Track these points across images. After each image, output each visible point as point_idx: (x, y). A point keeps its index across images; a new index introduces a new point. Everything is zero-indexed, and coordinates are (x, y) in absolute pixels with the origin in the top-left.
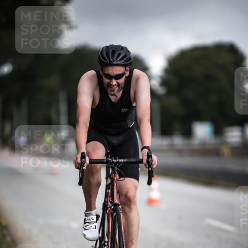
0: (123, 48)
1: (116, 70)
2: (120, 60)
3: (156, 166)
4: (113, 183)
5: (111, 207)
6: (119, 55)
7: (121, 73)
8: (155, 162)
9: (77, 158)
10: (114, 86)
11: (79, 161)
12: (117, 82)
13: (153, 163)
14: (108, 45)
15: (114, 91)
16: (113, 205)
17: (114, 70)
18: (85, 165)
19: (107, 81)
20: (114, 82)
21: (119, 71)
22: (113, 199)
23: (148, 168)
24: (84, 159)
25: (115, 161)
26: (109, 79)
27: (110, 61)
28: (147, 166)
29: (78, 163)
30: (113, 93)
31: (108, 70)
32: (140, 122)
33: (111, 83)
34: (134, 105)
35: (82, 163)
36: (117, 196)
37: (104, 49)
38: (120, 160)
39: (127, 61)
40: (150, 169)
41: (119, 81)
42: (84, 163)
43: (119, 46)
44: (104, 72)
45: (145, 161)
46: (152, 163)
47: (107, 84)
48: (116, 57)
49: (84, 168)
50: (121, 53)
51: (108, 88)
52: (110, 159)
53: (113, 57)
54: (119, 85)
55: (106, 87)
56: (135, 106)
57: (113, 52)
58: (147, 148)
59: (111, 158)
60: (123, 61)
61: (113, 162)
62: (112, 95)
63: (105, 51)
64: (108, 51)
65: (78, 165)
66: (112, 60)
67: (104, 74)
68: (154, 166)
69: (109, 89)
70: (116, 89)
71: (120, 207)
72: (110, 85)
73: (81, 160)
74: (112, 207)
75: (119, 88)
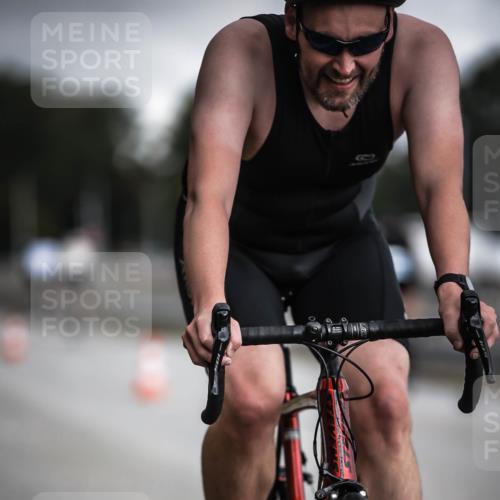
1: (360, 22)
4: (331, 408)
8: (492, 327)
9: (197, 328)
11: (207, 335)
12: (357, 63)
13: (486, 332)
15: (341, 94)
17: (350, 18)
18: (231, 350)
19: (322, 59)
20: (349, 65)
21: (370, 26)
25: (337, 330)
29: (204, 346)
30: (338, 101)
31: (326, 23)
33: (336, 66)
35: (217, 342)
38: (354, 328)
41: (365, 60)
42: (226, 344)
44: (309, 27)
49: (227, 360)
51: (318, 84)
52: (317, 326)
54: (361, 72)
55: (312, 81)
58: (460, 280)
59: (322, 322)
61: (328, 336)
65: (202, 352)
68: (491, 343)
70: (353, 87)
71: (363, 493)
72: (327, 75)
73: (214, 333)
74: (334, 496)
75: (361, 84)
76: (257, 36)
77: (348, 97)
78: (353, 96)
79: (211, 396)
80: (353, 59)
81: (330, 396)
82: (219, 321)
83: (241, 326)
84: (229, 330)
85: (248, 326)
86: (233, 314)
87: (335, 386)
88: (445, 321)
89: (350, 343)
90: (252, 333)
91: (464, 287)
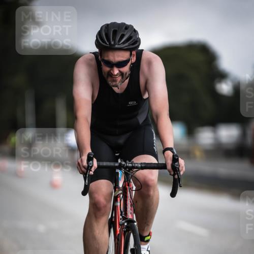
0: (127, 27)
1: (119, 56)
2: (124, 43)
3: (184, 172)
4: (126, 193)
5: (123, 224)
6: (123, 36)
7: (124, 59)
8: (183, 167)
9: (82, 160)
10: (116, 75)
11: (85, 163)
12: (119, 71)
13: (180, 169)
14: (109, 23)
15: (115, 81)
16: (126, 221)
17: (115, 55)
18: (93, 169)
20: (116, 71)
21: (123, 57)
22: (126, 214)
23: (174, 175)
24: (91, 162)
25: (130, 165)
26: (109, 67)
27: (110, 43)
28: (172, 173)
29: (84, 167)
30: (114, 83)
31: (108, 56)
32: (157, 117)
33: (112, 72)
34: (146, 96)
35: (88, 166)
36: (131, 209)
37: (104, 28)
39: (133, 44)
40: (176, 176)
41: (122, 69)
42: (92, 167)
43: (123, 24)
44: (102, 58)
45: (169, 167)
46: (178, 168)
47: (106, 73)
48: (117, 39)
49: (92, 173)
50: (125, 33)
51: (108, 77)
52: (123, 163)
53: (114, 39)
54: (122, 74)
55: (106, 76)
56: (148, 98)
57: (115, 32)
58: (171, 149)
59: (125, 162)
60: (127, 44)
61: (127, 167)
62: (114, 86)
63: (105, 31)
64: (108, 30)
65: (83, 169)
66: (112, 43)
67: (103, 60)
68: (182, 173)
69: (109, 79)
70: (119, 79)
71: (135, 224)
72: (110, 74)
73: (88, 163)
74: (126, 224)
75: (122, 77)
76: (91, 60)
77: (118, 82)
78: (119, 82)
79: (85, 185)
80: (117, 69)
81: (126, 189)
82: (90, 159)
83: (97, 161)
84: (93, 162)
85: (100, 161)
86: (95, 156)
87: (129, 185)
88: (167, 165)
89: (135, 170)
90: (101, 164)
91: (173, 152)
